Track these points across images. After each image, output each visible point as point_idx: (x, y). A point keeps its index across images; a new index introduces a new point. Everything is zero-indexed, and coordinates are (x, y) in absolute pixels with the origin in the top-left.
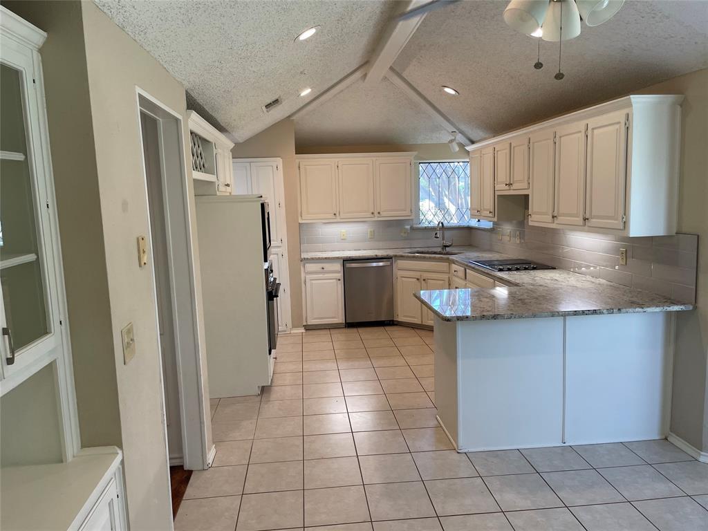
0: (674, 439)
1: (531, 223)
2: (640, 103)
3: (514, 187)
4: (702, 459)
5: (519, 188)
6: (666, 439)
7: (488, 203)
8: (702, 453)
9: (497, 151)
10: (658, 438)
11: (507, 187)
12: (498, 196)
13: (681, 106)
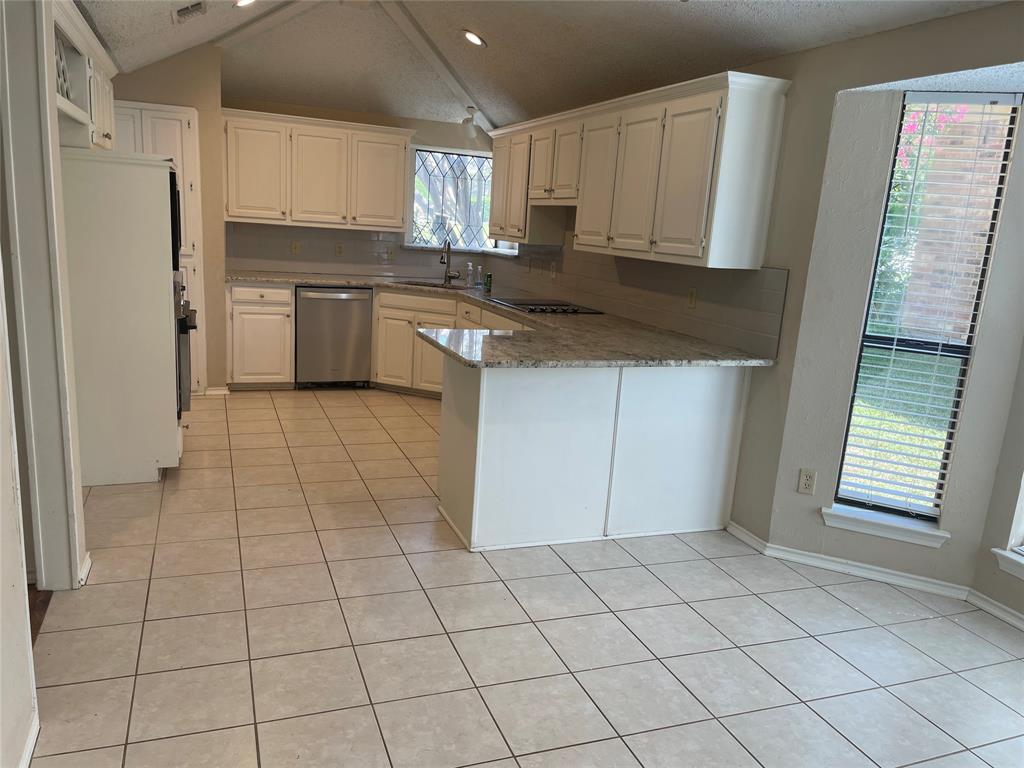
0: (734, 529)
1: (576, 247)
2: (741, 84)
3: (558, 193)
4: (766, 553)
5: (562, 197)
6: (725, 529)
7: (517, 215)
8: (768, 545)
9: (536, 141)
10: (716, 528)
11: (546, 195)
12: (532, 206)
13: (786, 95)
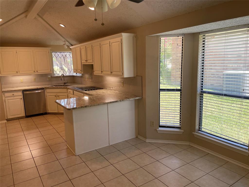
1: (94, 74)
2: (125, 35)
3: (88, 61)
5: (90, 62)
6: (137, 137)
7: (80, 67)
8: (147, 139)
9: (81, 49)
10: (134, 137)
11: (86, 62)
12: (83, 65)
13: (136, 37)
